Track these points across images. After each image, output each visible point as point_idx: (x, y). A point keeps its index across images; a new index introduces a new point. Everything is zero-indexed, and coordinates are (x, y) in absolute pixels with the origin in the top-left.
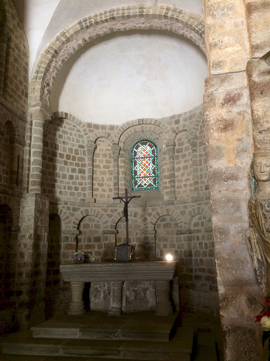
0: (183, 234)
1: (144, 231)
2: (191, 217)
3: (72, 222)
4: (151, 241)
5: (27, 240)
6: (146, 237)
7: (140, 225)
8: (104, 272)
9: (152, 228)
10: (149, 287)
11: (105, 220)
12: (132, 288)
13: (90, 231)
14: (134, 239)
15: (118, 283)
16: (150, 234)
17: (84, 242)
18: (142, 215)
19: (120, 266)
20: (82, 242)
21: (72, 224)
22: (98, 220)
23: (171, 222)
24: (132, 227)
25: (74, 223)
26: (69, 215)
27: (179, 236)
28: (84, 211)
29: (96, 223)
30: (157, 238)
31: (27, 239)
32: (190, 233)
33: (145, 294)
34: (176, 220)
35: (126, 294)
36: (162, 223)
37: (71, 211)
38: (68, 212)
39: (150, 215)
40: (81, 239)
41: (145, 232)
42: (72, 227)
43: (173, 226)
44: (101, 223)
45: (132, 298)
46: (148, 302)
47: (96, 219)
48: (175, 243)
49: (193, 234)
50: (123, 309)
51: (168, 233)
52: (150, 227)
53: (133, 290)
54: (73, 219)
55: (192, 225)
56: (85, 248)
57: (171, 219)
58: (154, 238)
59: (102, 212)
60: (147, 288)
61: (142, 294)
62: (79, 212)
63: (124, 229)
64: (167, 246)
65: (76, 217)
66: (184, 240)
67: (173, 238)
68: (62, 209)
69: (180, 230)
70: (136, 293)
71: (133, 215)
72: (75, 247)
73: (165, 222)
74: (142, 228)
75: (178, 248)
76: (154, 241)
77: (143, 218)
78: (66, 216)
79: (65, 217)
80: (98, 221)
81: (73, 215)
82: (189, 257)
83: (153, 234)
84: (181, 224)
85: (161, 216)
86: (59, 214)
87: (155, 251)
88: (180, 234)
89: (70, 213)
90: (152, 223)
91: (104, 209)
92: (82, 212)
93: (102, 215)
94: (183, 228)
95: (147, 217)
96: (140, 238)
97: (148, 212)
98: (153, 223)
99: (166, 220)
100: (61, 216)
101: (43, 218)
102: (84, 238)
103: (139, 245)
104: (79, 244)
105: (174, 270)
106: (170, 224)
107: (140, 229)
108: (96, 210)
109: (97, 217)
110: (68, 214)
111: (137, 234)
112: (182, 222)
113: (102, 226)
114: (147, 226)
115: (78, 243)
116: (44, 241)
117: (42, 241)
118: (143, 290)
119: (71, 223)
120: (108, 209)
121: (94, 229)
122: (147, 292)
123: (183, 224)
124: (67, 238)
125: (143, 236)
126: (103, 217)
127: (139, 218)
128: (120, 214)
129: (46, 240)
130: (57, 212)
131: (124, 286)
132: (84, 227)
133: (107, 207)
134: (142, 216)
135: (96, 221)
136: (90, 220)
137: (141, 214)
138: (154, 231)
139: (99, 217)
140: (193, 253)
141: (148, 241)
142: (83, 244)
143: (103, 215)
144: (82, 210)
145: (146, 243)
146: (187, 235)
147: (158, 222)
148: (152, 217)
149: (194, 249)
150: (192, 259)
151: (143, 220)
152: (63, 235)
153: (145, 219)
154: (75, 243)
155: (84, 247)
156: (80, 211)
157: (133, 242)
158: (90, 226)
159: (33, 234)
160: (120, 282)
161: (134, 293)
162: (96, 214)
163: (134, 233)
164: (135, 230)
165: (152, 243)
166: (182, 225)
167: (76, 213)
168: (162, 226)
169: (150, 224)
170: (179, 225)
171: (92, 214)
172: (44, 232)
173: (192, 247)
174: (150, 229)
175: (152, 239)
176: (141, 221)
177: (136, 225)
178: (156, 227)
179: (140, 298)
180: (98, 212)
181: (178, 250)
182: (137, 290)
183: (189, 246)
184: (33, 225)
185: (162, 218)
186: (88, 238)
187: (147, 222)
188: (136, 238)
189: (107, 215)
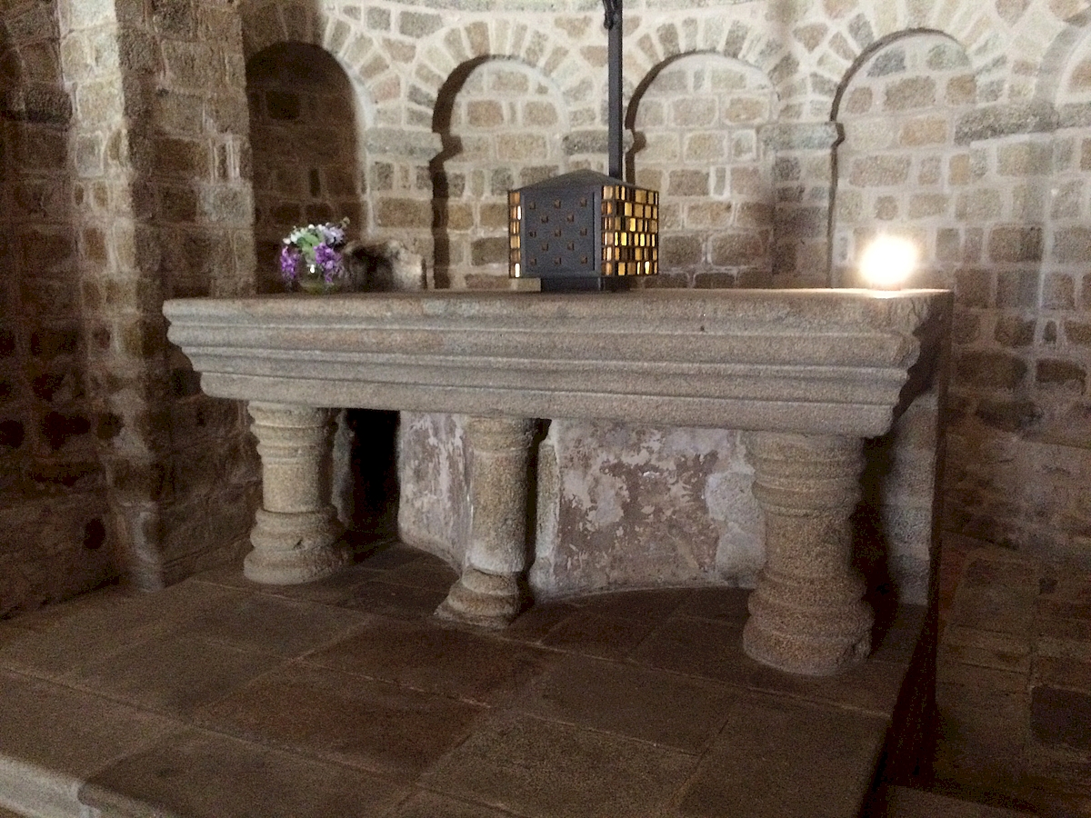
0: (996, 132)
1: (777, 132)
2: (1061, 25)
3: (404, 90)
4: (810, 184)
5: (106, 165)
6: (785, 161)
7: (757, 103)
8: (401, 358)
9: (818, 111)
10: (722, 454)
11: (572, 81)
12: (603, 457)
13: (506, 142)
14: (721, 178)
15: (496, 426)
16: (807, 143)
17: (478, 192)
18: (769, 45)
19: (498, 319)
20: (467, 193)
21: (402, 102)
22: (544, 82)
23: (934, 74)
24: (717, 114)
25: (414, 94)
26: (387, 57)
27: (975, 145)
28: (464, 35)
29: (532, 96)
30: (847, 165)
31: (106, 159)
32: (1046, 125)
33: (697, 490)
34: (964, 59)
35: (561, 490)
36: (879, 85)
37: (394, 34)
38: (376, 36)
39: (812, 37)
40: (462, 177)
41: (781, 135)
42: (404, 116)
43: (940, 90)
44: (555, 98)
45: (607, 513)
46: (717, 539)
47: (534, 76)
48: (947, 190)
49: (1063, 134)
50: (539, 579)
51: (910, 138)
52: (812, 106)
53: (617, 469)
54: (406, 74)
55: (1065, 78)
56: (485, 221)
57: (936, 59)
58: (828, 165)
59: (556, 38)
60: (713, 456)
61: (678, 490)
62: (437, 39)
63: (673, 125)
64: (895, 207)
65: (421, 67)
66: (1001, 172)
67: (934, 163)
68: (345, 18)
69: (985, 113)
70: (633, 488)
71: (721, 47)
72: (428, 215)
73: (895, 78)
74: (766, 115)
75: (961, 215)
76: (827, 184)
77: (774, 61)
78: (366, 59)
79: (362, 62)
80: (542, 90)
81: (407, 54)
82: (1020, 265)
83: (821, 145)
84: (996, 75)
85: (877, 37)
86: (326, 44)
87: (830, 234)
88: (980, 135)
89: (389, 44)
90: (820, 84)
91: (570, 22)
92: (452, 40)
93: (560, 53)
94: (1003, 100)
95: (798, 49)
96: (755, 171)
97: (801, 24)
98: (829, 81)
99: (907, 63)
100: (342, 56)
101: (197, 50)
102: (478, 174)
103: (747, 208)
104: (452, 202)
105: (912, 362)
106: (928, 84)
107: (758, 121)
108: (524, 28)
109: (532, 65)
110: (377, 48)
111: (739, 149)
112: (1000, 62)
113: (563, 110)
114: (795, 100)
115: (446, 196)
116: (224, 175)
117: (204, 173)
118: (681, 467)
119: (397, 95)
120: (590, 20)
121: (520, 128)
122: (713, 480)
123: (1005, 73)
124: (385, 172)
125: (771, 158)
126: (566, 62)
127: (752, 58)
128: (651, 46)
129: (234, 172)
130: (318, 36)
131: (547, 441)
132: (474, 119)
133: (582, 8)
134: (772, 47)
135: (532, 86)
136: (501, 82)
137: (764, 40)
138: (832, 130)
139: (542, 62)
140: (1048, 242)
141: (794, 184)
142: (473, 203)
143: (566, 53)
144: (453, 26)
145: (784, 195)
146: (1024, 137)
147: (860, 80)
148: (824, 47)
149: (1055, 215)
150: (1035, 275)
151: (775, 69)
152: (368, 159)
153: (786, 65)
154: (425, 196)
155: (477, 218)
156: (442, 33)
157: (719, 188)
158: (506, 112)
159: (124, 132)
160: (507, 421)
161: (620, 482)
162: (529, 51)
163: (725, 143)
164: (730, 129)
165: (816, 193)
166: (1000, 83)
167: (422, 45)
168: (878, 100)
169: (809, 87)
170: (982, 80)
171: (508, 51)
172: (214, 132)
173: (1048, 208)
174: (807, 117)
175: (815, 171)
176: (765, 81)
177: (739, 100)
178: (843, 104)
179: (658, 511)
180: (538, 35)
181: (961, 227)
182: (641, 469)
183: (1030, 198)
184: (118, 85)
185: (882, 52)
186: (496, 172)
187: (797, 78)
188: (734, 171)
189: (582, 52)
